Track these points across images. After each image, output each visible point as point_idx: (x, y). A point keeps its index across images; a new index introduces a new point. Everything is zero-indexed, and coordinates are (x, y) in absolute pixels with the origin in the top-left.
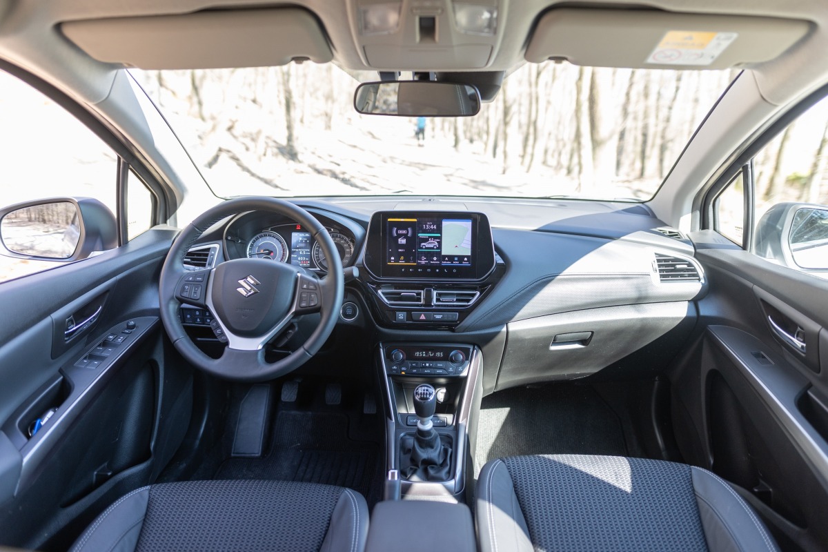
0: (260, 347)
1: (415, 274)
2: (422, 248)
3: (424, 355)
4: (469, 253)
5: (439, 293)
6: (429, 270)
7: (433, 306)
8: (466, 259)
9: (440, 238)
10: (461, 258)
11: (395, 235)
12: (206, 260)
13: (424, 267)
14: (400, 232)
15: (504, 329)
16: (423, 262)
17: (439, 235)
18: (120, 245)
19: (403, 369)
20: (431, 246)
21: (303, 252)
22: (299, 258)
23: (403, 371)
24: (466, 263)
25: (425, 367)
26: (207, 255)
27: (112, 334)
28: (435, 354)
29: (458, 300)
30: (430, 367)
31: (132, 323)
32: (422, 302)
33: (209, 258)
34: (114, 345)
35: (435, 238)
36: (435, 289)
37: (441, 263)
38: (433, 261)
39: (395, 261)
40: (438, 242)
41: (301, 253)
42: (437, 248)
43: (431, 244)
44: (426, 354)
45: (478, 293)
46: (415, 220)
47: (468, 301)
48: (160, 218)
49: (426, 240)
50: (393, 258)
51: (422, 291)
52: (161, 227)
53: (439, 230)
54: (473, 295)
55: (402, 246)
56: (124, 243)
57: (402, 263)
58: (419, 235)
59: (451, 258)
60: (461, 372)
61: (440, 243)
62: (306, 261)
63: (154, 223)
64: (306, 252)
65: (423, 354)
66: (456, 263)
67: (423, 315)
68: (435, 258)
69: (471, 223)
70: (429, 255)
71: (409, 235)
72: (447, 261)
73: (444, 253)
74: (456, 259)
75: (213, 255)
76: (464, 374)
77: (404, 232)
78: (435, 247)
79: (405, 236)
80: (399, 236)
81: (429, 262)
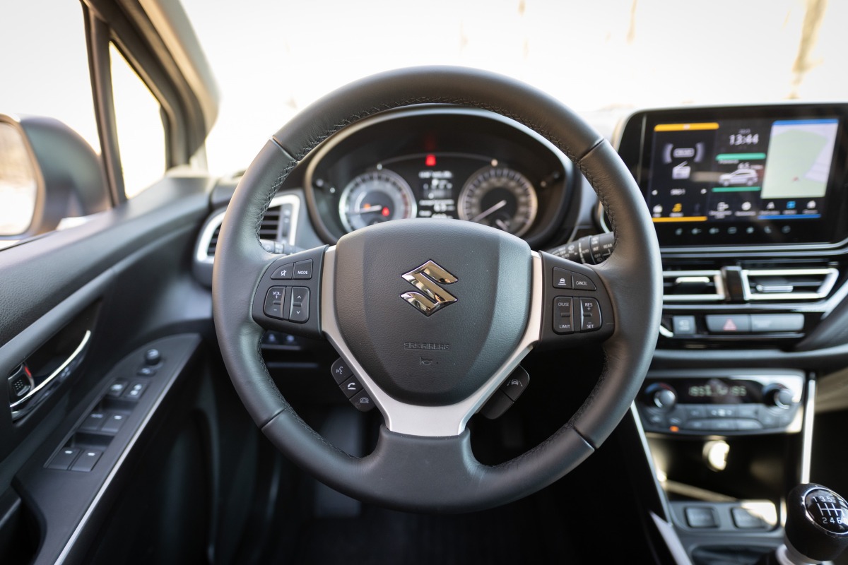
0: (461, 429)
1: (705, 239)
2: (722, 186)
3: (709, 393)
4: (820, 192)
5: (753, 276)
7: (745, 302)
8: (812, 204)
9: (763, 162)
10: (801, 203)
11: (669, 160)
12: (275, 227)
13: (723, 224)
16: (721, 214)
17: (760, 156)
18: (113, 205)
19: (675, 421)
20: (742, 179)
21: (440, 205)
23: (675, 425)
24: (811, 211)
25: (718, 418)
26: (276, 218)
27: (118, 381)
28: (729, 391)
29: (796, 289)
30: (726, 417)
31: (154, 354)
32: (720, 295)
33: (281, 224)
34: (126, 404)
35: (752, 162)
36: (745, 269)
37: (758, 214)
38: (741, 210)
39: (663, 214)
40: (758, 171)
41: (437, 208)
42: (754, 185)
43: (743, 176)
45: (836, 274)
46: (715, 125)
48: (179, 155)
49: (731, 168)
50: (659, 209)
51: (718, 273)
52: (181, 171)
53: (763, 146)
54: (822, 278)
55: (680, 183)
56: (119, 201)
57: (676, 218)
58: (719, 157)
59: (781, 204)
60: (787, 424)
61: (761, 174)
63: (171, 164)
65: (705, 391)
66: (790, 214)
67: (730, 322)
68: (746, 206)
69: (835, 126)
70: (734, 199)
71: (698, 159)
72: (771, 210)
73: (766, 194)
74: (791, 205)
75: (289, 217)
76: (794, 428)
77: (688, 152)
78: (750, 183)
79: (689, 161)
80: (677, 161)
81: (733, 215)
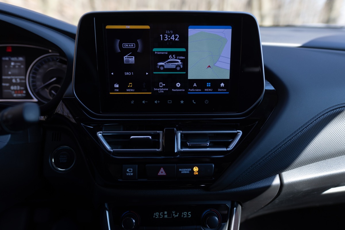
1: (151, 108)
2: (159, 70)
3: (166, 216)
4: (227, 76)
5: (185, 134)
6: (170, 102)
7: (176, 154)
8: (222, 85)
9: (185, 54)
10: (215, 83)
11: (119, 51)
13: (163, 97)
14: (126, 45)
15: (276, 181)
16: (161, 90)
17: (184, 50)
20: (172, 66)
21: (16, 79)
22: (12, 88)
24: (222, 91)
28: (180, 215)
29: (213, 145)
32: (160, 149)
35: (178, 54)
36: (179, 129)
37: (187, 91)
38: (176, 88)
39: (121, 89)
40: (182, 60)
41: (14, 81)
42: (181, 70)
43: (173, 63)
44: (169, 215)
45: (240, 133)
46: (148, 27)
47: (227, 145)
49: (164, 58)
50: (117, 86)
51: (161, 132)
53: (184, 42)
55: (129, 67)
57: (130, 92)
58: (155, 50)
59: (202, 83)
61: (185, 62)
62: (20, 90)
64: (21, 79)
65: (164, 214)
66: (208, 91)
67: (162, 170)
68: (178, 85)
69: (231, 30)
70: (170, 79)
71: (139, 51)
72: (195, 88)
73: (191, 76)
74: (209, 85)
77: (132, 46)
78: (178, 68)
79: (133, 52)
80: (126, 52)
81: (170, 90)
